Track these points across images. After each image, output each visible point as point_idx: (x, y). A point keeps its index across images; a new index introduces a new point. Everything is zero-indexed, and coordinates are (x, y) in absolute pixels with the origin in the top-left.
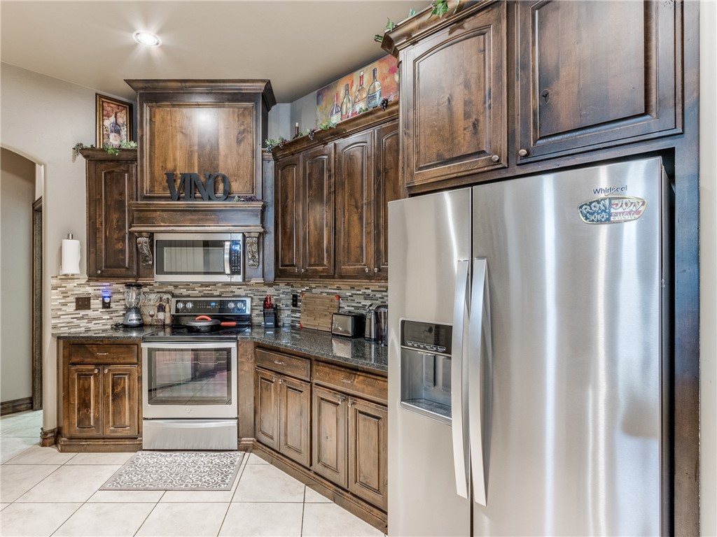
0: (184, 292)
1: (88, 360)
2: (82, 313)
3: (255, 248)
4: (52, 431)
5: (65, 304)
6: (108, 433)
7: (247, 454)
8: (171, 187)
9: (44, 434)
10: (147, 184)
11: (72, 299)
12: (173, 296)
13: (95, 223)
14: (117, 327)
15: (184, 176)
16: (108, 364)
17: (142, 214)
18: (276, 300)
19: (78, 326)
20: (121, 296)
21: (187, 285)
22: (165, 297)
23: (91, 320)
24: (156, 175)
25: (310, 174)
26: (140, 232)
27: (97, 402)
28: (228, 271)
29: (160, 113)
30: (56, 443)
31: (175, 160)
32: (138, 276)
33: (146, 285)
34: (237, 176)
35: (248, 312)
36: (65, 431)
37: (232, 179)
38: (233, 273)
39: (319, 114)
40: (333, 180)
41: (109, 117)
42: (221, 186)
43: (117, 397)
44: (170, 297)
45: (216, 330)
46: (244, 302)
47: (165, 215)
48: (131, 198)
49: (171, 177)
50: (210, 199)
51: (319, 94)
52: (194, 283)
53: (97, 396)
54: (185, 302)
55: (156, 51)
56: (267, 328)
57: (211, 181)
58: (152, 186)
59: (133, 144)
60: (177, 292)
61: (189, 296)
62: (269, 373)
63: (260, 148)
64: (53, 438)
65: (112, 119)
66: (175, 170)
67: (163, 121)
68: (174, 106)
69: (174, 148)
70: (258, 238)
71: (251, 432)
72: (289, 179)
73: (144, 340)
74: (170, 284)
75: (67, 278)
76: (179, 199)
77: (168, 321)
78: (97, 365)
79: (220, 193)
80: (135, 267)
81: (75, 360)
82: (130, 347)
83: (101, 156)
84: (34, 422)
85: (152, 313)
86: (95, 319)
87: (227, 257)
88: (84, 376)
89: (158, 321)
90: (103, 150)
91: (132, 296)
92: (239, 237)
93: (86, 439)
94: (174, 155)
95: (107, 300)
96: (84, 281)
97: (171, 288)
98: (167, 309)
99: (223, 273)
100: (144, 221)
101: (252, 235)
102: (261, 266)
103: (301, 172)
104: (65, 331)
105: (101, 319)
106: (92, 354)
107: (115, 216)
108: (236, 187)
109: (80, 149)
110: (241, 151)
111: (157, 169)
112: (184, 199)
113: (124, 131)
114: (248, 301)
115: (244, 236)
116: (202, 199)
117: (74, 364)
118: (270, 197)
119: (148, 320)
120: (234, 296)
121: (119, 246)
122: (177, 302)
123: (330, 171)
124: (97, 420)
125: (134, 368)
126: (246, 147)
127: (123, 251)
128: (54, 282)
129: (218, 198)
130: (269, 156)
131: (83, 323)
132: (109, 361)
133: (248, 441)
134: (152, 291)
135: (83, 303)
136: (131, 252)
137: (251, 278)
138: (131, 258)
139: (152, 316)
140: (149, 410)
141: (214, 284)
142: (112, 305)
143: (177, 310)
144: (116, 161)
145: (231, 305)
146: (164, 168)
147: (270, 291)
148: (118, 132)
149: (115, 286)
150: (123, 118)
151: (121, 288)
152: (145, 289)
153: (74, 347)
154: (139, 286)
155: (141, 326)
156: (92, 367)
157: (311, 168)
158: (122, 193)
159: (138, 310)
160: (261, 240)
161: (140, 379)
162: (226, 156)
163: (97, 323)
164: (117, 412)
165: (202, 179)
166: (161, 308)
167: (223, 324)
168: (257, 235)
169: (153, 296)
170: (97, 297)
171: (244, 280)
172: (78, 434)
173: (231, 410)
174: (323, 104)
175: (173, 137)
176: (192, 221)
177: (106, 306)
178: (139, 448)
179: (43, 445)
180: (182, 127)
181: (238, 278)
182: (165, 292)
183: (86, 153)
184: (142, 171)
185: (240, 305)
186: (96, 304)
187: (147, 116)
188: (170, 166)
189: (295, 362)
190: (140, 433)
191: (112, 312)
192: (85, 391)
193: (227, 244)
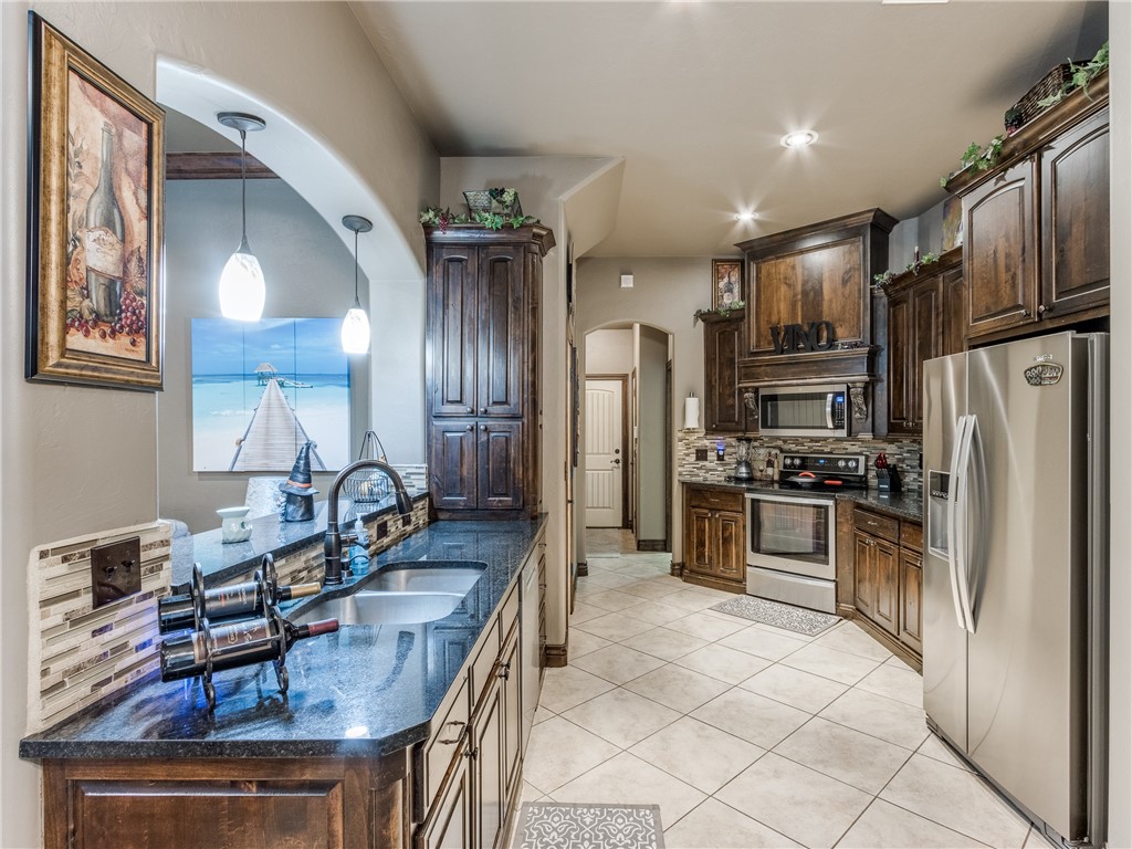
0: (793, 447)
1: (704, 504)
2: (701, 463)
3: (860, 400)
4: (678, 564)
5: (687, 455)
6: (719, 572)
7: (845, 621)
8: (775, 341)
9: (673, 565)
10: (753, 341)
11: (693, 450)
12: (782, 451)
13: (711, 381)
14: (729, 479)
15: (787, 327)
16: (720, 510)
17: (748, 370)
18: (899, 460)
19: (698, 475)
20: (732, 450)
21: (796, 440)
22: (774, 452)
23: (708, 471)
24: (762, 330)
25: (919, 313)
26: (746, 388)
27: (710, 543)
28: (830, 425)
29: (765, 267)
30: (681, 575)
31: (779, 312)
32: (746, 430)
33: (756, 439)
34: (842, 321)
35: (861, 472)
36: (687, 565)
37: (837, 325)
38: (836, 427)
39: (945, 231)
40: (941, 319)
41: (723, 278)
42: (825, 334)
43: (726, 541)
44: (778, 452)
45: (818, 488)
46: (857, 461)
47: (768, 369)
48: (740, 355)
49: (775, 331)
50: (813, 350)
51: (946, 205)
52: (803, 438)
53: (710, 537)
54: (792, 458)
55: (752, 225)
56: (881, 491)
57: (814, 330)
58: (758, 341)
59: (742, 303)
60: (786, 447)
61: (797, 452)
62: (865, 535)
63: (869, 287)
64: (679, 570)
65: (726, 280)
66: (779, 323)
67: (769, 274)
68: (778, 258)
69: (779, 301)
70: (865, 388)
71: (851, 599)
72: (900, 318)
73: (749, 490)
74: (778, 438)
75: (690, 431)
76: (782, 353)
77: (776, 478)
78: (711, 510)
79: (823, 343)
80: (743, 421)
81: (694, 503)
82: (736, 496)
83: (715, 318)
84: (666, 559)
85: (761, 468)
86: (711, 470)
87: (829, 409)
88: (701, 518)
89: (767, 476)
90: (717, 313)
91: (743, 450)
92: (843, 388)
93: (703, 574)
94: (779, 307)
95: (721, 453)
96: (702, 435)
97: (780, 443)
98: (776, 465)
99: (826, 428)
100: (748, 376)
101: (858, 384)
102: (870, 419)
103: (911, 310)
104: (687, 478)
105: (716, 470)
106: (707, 500)
107: (727, 373)
108: (840, 332)
109: (700, 315)
110: (847, 292)
111: (763, 324)
112: (788, 352)
113: (737, 289)
114: (862, 459)
115: (848, 388)
116: (804, 350)
117: (693, 507)
118: (882, 340)
119: (758, 474)
120: (846, 454)
121: (730, 401)
122: (785, 457)
123: (937, 308)
124: (710, 558)
125: (739, 516)
126: (851, 288)
127: (733, 406)
128: (680, 435)
129: (822, 348)
130: (881, 293)
131: (702, 473)
132: (720, 507)
133: (847, 607)
134: (762, 446)
135: (701, 455)
136: (740, 407)
137: (858, 433)
138: (740, 412)
139: (761, 471)
140: (752, 558)
141: (825, 439)
142: (726, 458)
143: (785, 467)
144: (728, 321)
145: (842, 464)
146: (769, 322)
147: (891, 449)
148: (730, 291)
149: (728, 440)
150: (735, 277)
151: (733, 442)
152: (756, 444)
153: (695, 492)
154: (749, 440)
155: (750, 479)
156: (706, 511)
157: (920, 306)
158: (733, 351)
159: (748, 465)
160: (870, 389)
161: (744, 526)
162: (831, 301)
163: (714, 473)
164: (726, 555)
165: (806, 328)
166: (770, 464)
167: (826, 482)
168: (861, 385)
169: (762, 451)
170: (713, 450)
171: (849, 434)
172: (696, 569)
173: (829, 571)
174: (950, 217)
175: (778, 288)
176: (794, 374)
177: (720, 458)
178: (743, 591)
179: (672, 574)
180: (785, 278)
181: (843, 433)
182: (774, 447)
183: (704, 317)
184: (749, 328)
185: (852, 464)
186: (712, 455)
187: (753, 273)
188: (774, 319)
189: (887, 522)
190: (744, 578)
191: (725, 465)
192: (701, 531)
193: (830, 397)
